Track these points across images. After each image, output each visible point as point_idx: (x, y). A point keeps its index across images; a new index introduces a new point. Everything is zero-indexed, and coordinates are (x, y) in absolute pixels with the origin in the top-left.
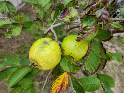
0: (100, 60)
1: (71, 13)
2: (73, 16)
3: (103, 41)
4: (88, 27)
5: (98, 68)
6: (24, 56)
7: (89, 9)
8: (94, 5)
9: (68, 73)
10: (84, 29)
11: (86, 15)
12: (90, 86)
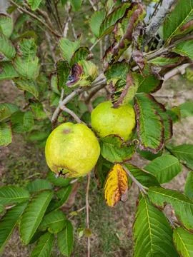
0: (160, 123)
1: (85, 70)
2: (91, 74)
3: (152, 92)
4: (121, 81)
5: (163, 136)
6: (24, 183)
7: (110, 54)
8: (117, 45)
9: (121, 163)
10: (117, 87)
11: (110, 64)
12: (166, 173)
